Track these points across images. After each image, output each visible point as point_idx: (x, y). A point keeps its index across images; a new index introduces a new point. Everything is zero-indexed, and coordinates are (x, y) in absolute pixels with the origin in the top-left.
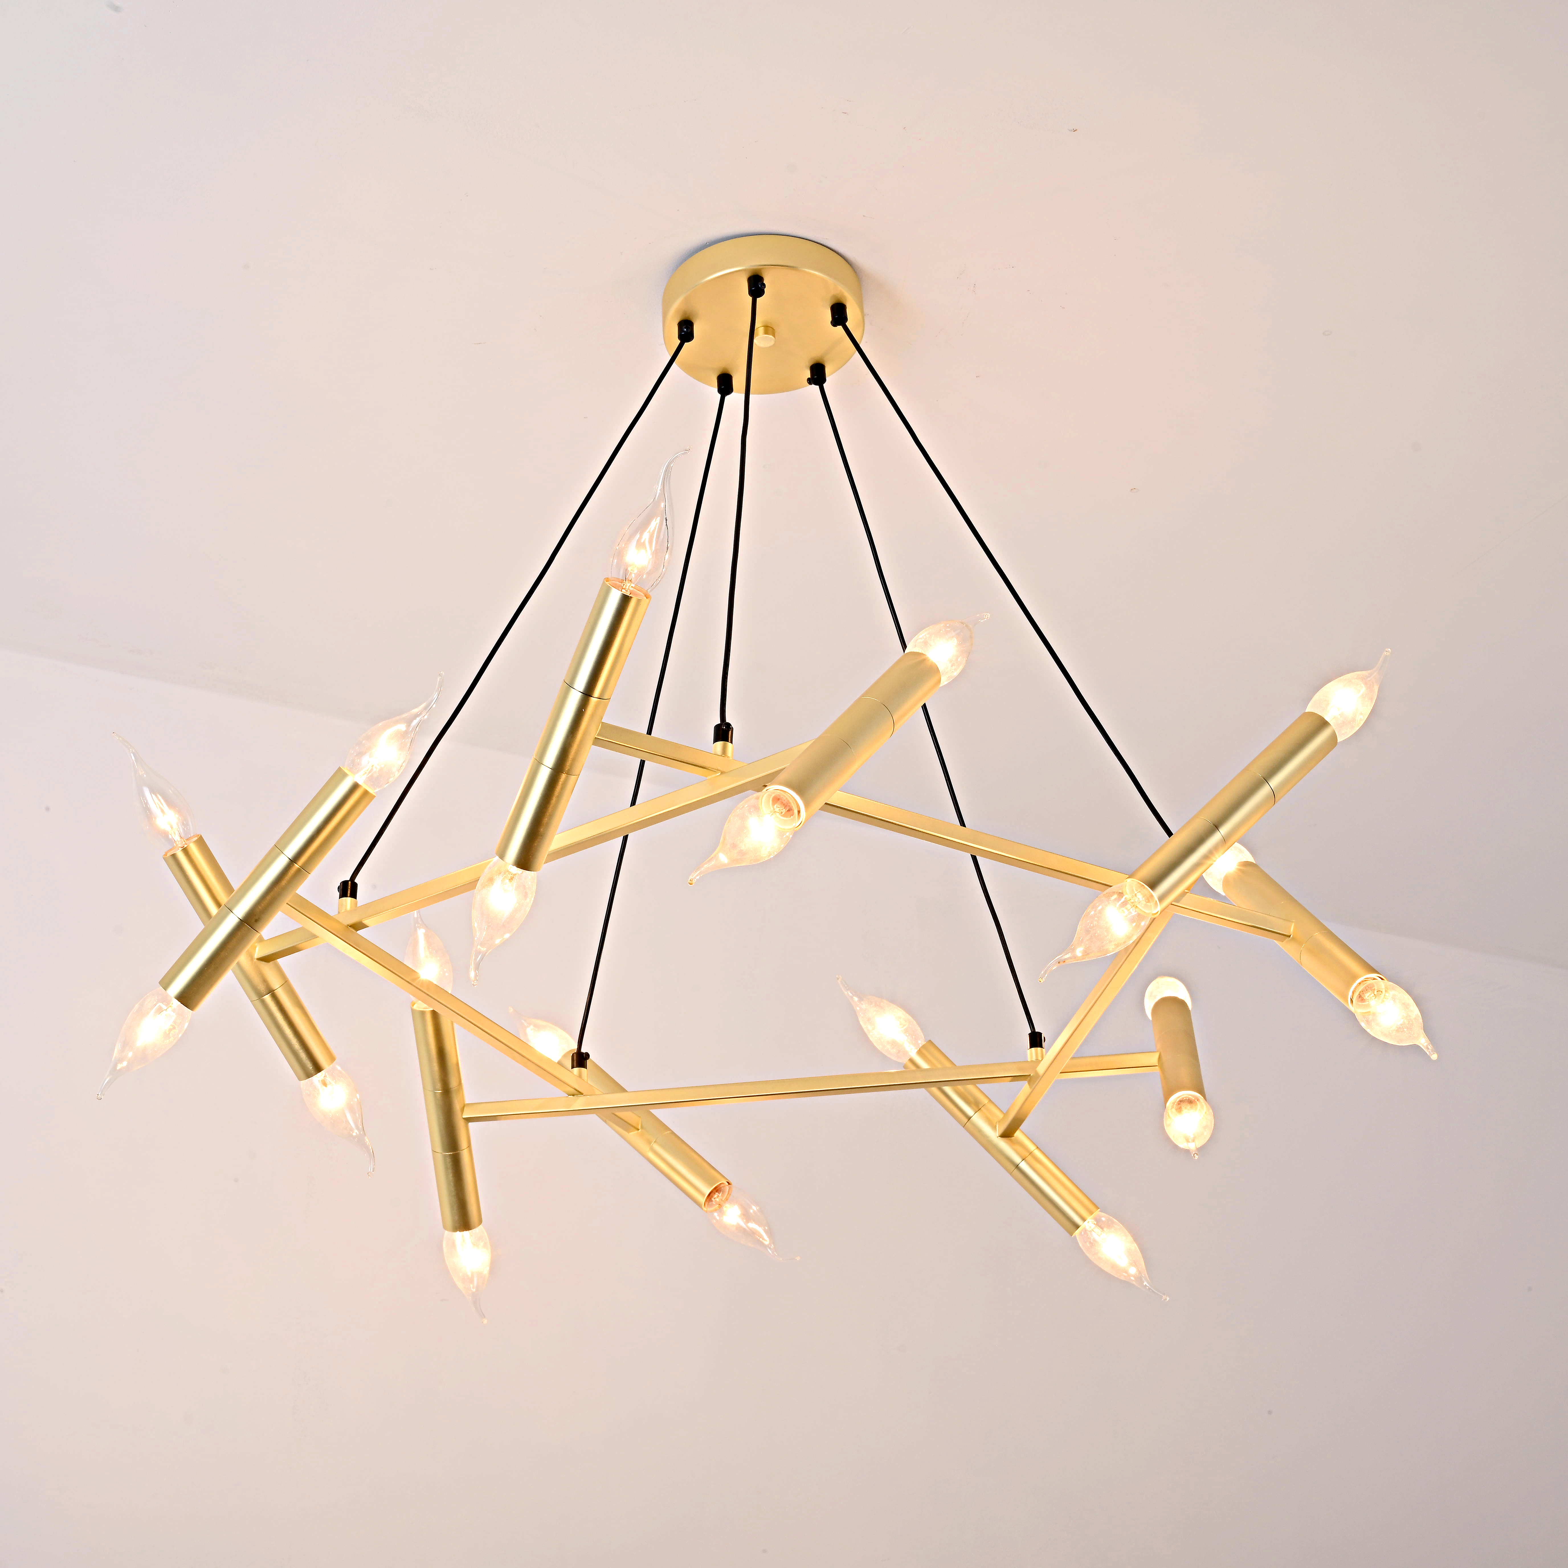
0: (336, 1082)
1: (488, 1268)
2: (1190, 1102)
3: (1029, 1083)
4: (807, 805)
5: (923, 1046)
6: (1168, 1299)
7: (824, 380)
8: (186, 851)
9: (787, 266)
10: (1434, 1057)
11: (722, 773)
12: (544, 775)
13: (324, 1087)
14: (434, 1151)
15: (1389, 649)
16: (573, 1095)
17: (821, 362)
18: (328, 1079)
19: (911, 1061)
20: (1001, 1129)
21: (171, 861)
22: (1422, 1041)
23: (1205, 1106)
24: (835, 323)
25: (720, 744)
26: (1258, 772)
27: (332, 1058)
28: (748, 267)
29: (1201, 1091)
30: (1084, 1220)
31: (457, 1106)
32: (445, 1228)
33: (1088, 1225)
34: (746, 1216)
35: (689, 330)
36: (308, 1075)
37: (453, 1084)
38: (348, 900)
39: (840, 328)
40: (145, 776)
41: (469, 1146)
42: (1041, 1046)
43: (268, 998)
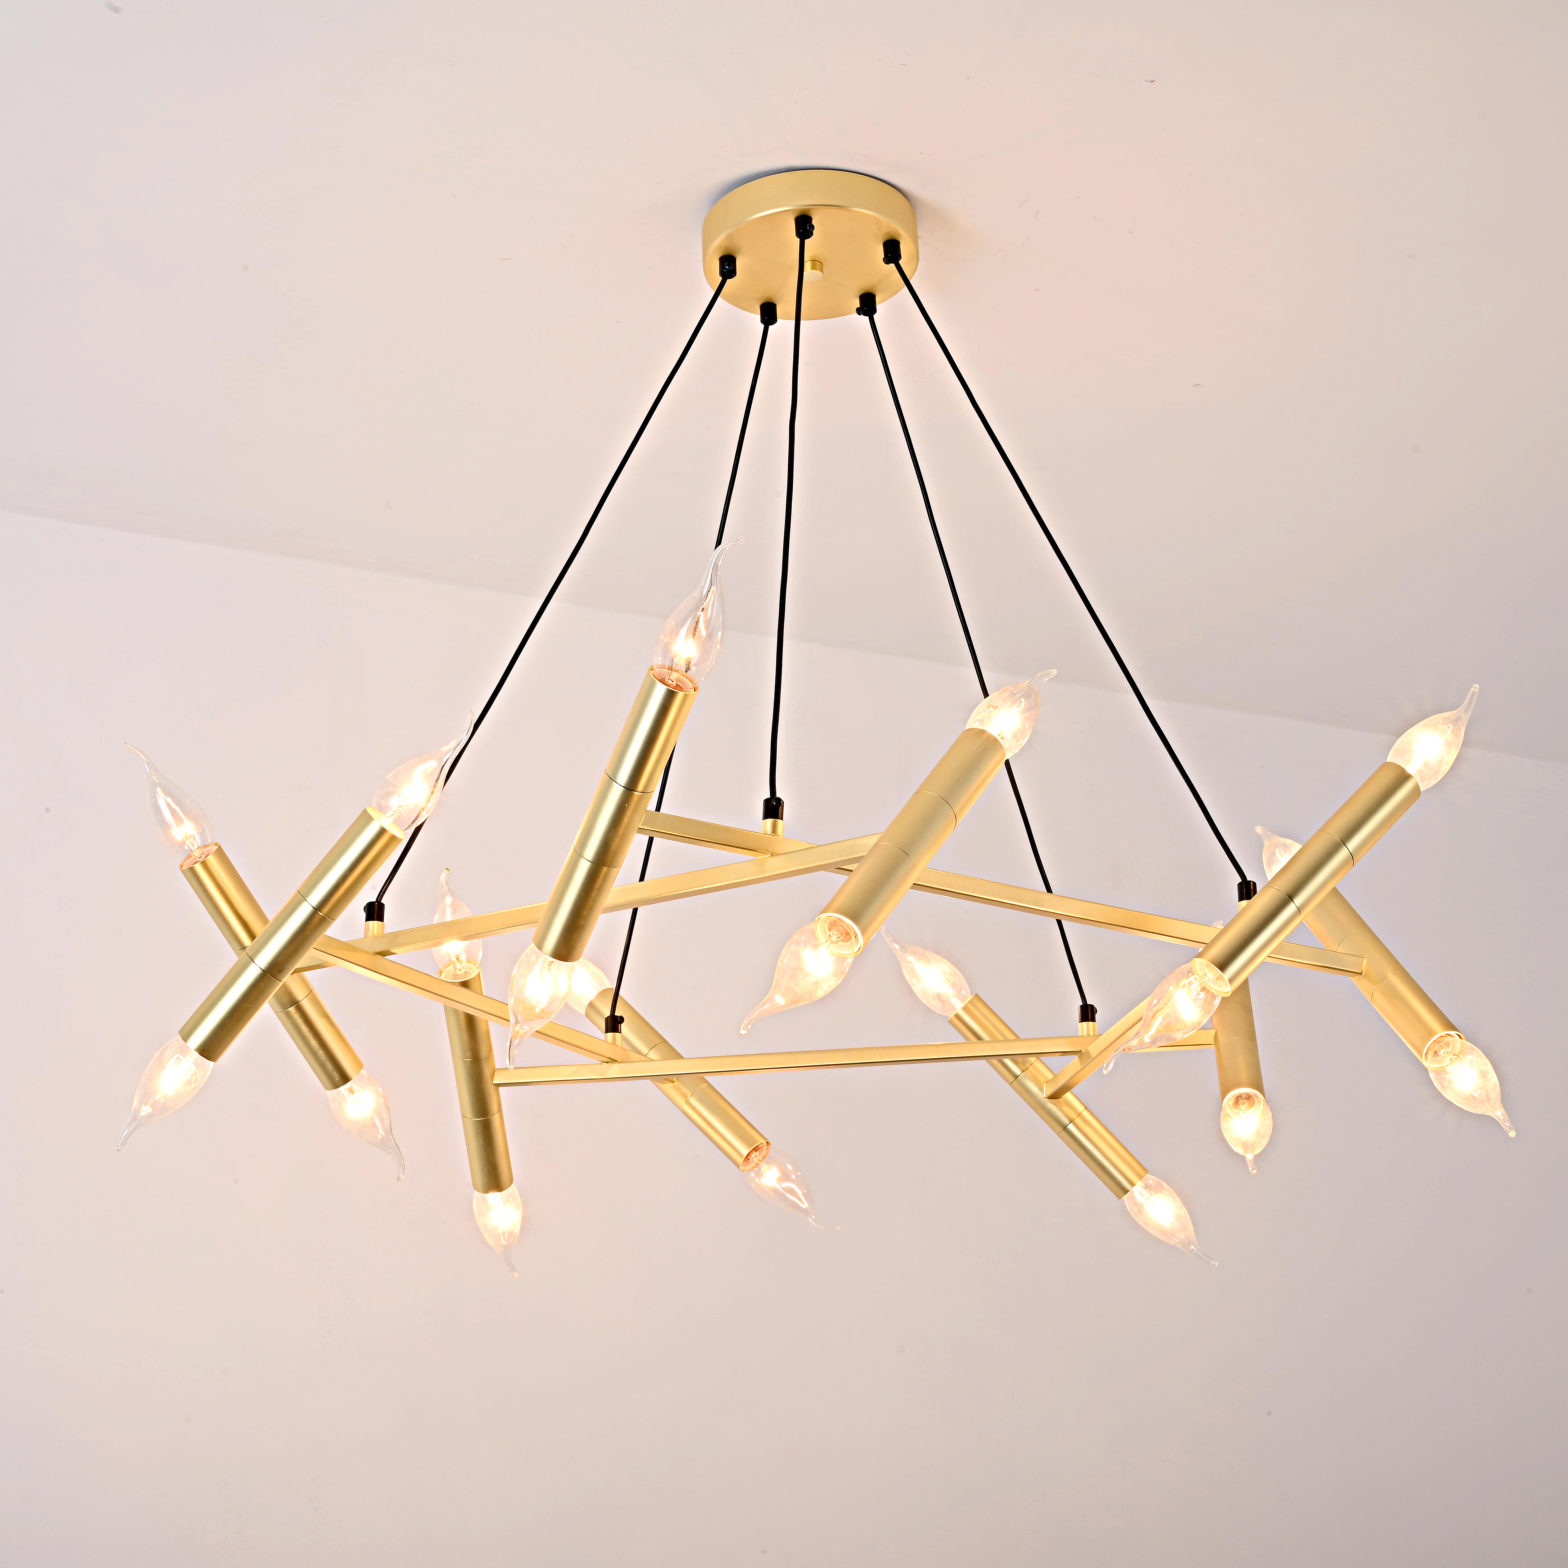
0: (362, 1088)
1: (519, 1227)
2: (1249, 1097)
3: (1080, 1058)
4: (863, 932)
5: (970, 1002)
6: (1217, 1264)
7: (875, 311)
8: (204, 864)
9: (838, 206)
10: (1512, 1134)
11: (772, 855)
12: (584, 868)
13: (352, 1095)
14: (463, 1116)
15: (1477, 686)
16: (607, 1063)
17: (871, 291)
18: (355, 1087)
19: (957, 1016)
20: (1049, 1090)
21: (189, 874)
22: (1499, 1114)
23: (1262, 1103)
24: (887, 260)
25: (769, 821)
26: (1335, 831)
27: (360, 1066)
28: (795, 208)
29: (1260, 1089)
30: (1133, 1184)
31: (487, 1073)
32: (476, 1189)
33: (1138, 1191)
34: (785, 1176)
35: (732, 268)
36: (336, 1086)
37: (483, 1052)
38: (374, 924)
39: (892, 266)
40: (158, 781)
41: (500, 1110)
42: (1093, 1020)
43: (292, 1009)
